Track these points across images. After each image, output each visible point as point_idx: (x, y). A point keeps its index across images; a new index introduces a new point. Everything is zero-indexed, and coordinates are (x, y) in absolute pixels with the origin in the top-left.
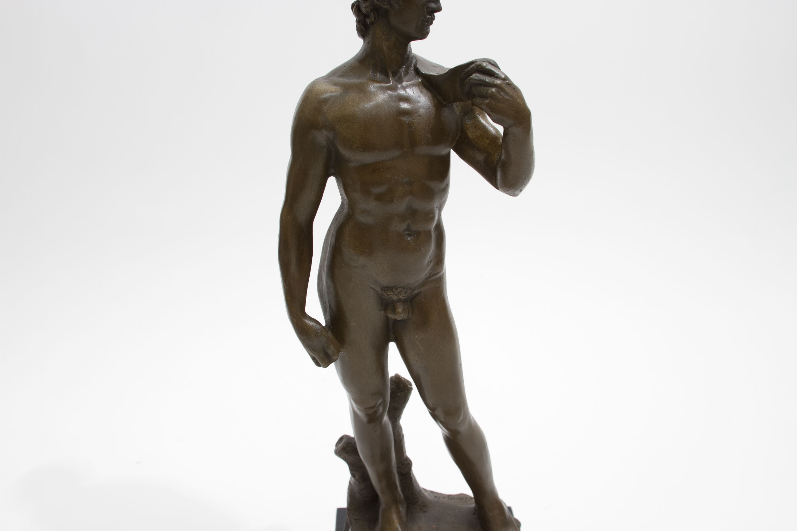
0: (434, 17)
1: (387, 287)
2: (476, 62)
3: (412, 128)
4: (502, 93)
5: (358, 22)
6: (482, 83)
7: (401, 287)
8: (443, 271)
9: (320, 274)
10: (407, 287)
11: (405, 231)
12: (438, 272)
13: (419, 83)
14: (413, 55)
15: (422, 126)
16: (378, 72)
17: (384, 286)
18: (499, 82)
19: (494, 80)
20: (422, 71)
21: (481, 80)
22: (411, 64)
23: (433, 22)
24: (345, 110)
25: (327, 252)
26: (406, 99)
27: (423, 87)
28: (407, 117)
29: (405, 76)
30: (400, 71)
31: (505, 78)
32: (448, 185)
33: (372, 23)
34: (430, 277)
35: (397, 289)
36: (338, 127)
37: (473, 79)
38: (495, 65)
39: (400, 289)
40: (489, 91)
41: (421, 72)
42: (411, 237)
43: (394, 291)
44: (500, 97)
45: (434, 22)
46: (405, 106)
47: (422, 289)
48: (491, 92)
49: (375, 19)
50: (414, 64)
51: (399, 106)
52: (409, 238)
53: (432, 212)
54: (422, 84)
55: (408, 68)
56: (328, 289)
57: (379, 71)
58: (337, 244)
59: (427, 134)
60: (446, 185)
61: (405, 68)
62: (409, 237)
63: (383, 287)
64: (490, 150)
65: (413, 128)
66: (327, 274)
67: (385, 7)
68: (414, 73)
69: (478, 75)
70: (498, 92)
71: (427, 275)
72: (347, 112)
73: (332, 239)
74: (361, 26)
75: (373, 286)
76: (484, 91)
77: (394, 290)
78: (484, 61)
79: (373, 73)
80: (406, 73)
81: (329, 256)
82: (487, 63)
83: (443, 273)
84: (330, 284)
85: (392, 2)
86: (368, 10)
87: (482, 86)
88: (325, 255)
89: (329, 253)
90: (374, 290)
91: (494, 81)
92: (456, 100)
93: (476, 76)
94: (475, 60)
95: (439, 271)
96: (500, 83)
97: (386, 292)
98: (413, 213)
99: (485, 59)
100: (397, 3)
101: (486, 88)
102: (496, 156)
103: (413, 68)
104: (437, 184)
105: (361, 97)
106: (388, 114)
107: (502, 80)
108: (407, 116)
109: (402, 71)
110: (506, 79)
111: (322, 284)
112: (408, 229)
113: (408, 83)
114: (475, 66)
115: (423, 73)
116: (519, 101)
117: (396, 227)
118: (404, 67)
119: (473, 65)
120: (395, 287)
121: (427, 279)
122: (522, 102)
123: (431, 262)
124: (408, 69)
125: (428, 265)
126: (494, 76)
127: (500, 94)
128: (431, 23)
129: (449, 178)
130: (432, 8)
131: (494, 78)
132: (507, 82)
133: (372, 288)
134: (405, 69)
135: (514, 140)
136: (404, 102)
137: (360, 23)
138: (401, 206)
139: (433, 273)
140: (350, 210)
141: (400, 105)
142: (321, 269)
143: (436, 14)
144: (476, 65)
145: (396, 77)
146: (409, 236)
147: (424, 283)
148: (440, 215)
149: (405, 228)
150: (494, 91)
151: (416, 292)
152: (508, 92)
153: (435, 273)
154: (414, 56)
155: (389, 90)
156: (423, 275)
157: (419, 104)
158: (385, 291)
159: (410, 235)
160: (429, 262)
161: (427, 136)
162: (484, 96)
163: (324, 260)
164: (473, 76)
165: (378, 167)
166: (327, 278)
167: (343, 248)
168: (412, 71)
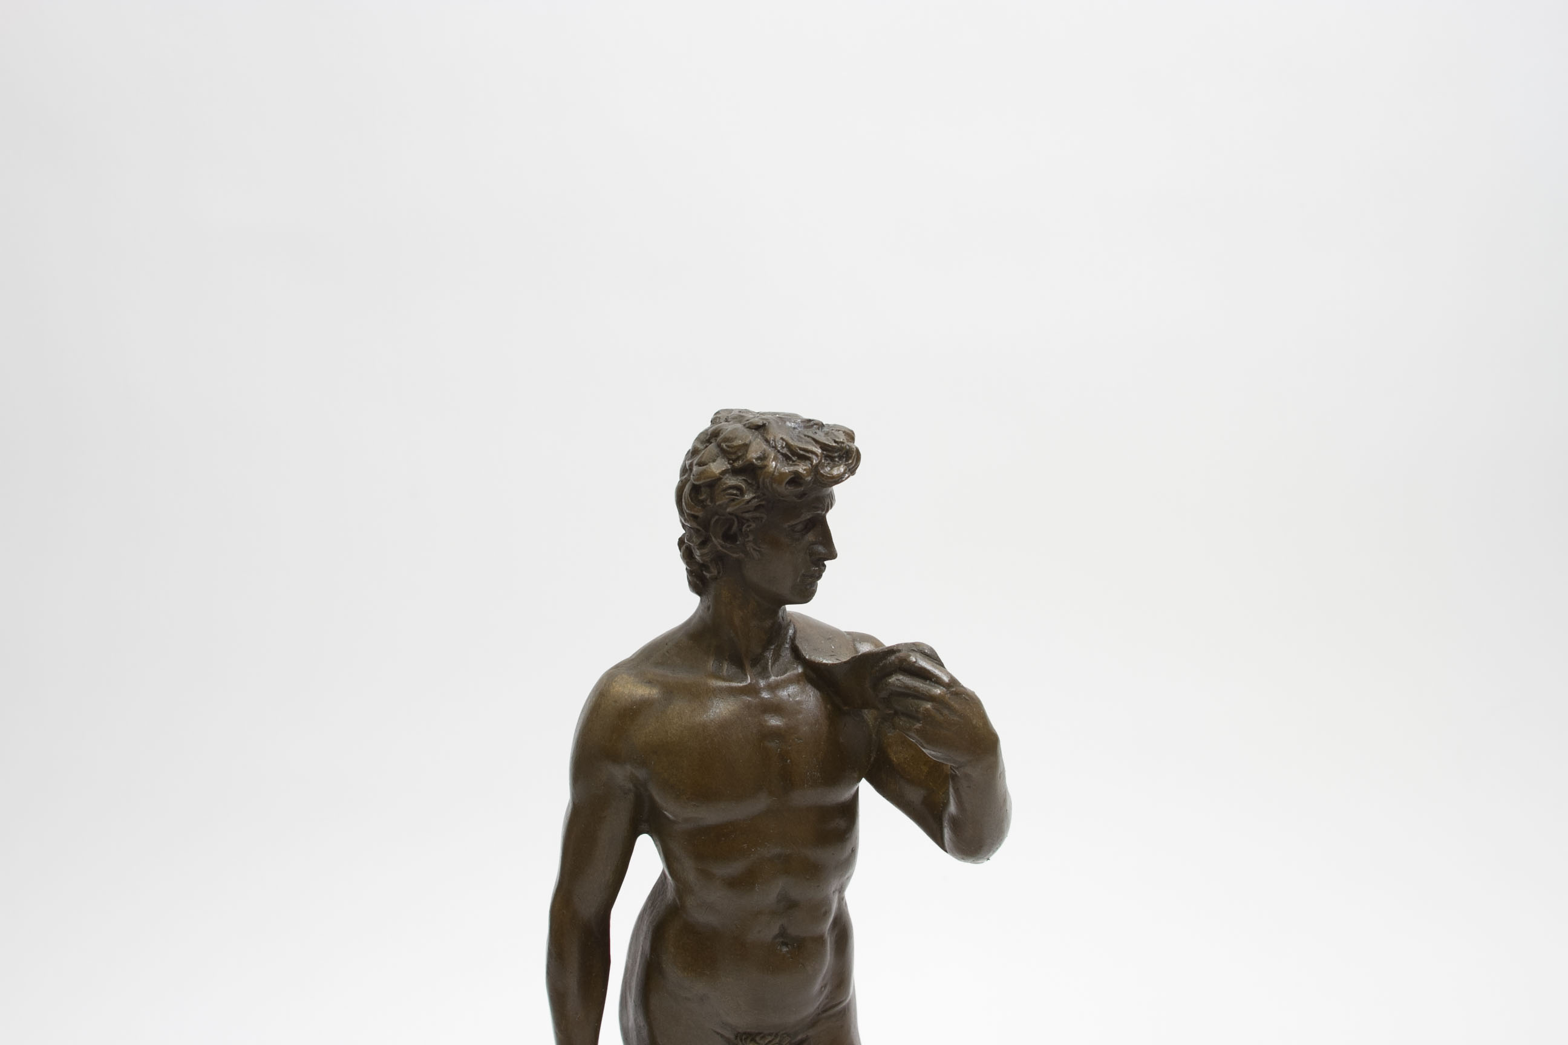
0: (823, 568)
1: (745, 1033)
2: (899, 651)
3: (786, 762)
4: (946, 712)
5: (690, 573)
6: (908, 691)
7: (770, 1034)
8: (849, 998)
9: (624, 995)
10: (782, 1032)
11: (775, 937)
12: (839, 1001)
13: (799, 675)
14: (789, 618)
15: (805, 757)
16: (726, 660)
17: (740, 1031)
18: (938, 691)
19: (929, 687)
20: (803, 653)
21: (907, 687)
22: (786, 639)
23: (821, 575)
24: (667, 732)
25: (636, 962)
26: (776, 708)
27: (806, 682)
28: (778, 742)
29: (773, 664)
30: (764, 656)
31: (951, 682)
32: (854, 851)
33: (715, 579)
34: (825, 1011)
35: (763, 1037)
36: (653, 763)
37: (893, 685)
38: (933, 657)
39: (770, 1038)
40: (921, 709)
41: (803, 655)
42: (787, 947)
43: (759, 1042)
44: (942, 718)
45: (824, 574)
46: (774, 722)
47: (811, 1033)
48: (925, 711)
49: (719, 573)
50: (790, 636)
51: (764, 724)
52: (785, 949)
53: (825, 903)
54: (804, 677)
55: (779, 648)
56: (639, 1033)
57: (727, 658)
58: (653, 957)
59: (814, 771)
60: (850, 852)
61: (774, 649)
62: (784, 947)
63: (739, 1033)
64: (931, 784)
65: (789, 761)
66: (636, 1006)
67: (735, 555)
68: (791, 655)
69: (901, 677)
70: (938, 710)
71: (820, 1008)
72: (670, 737)
73: (645, 944)
74: (695, 580)
75: (719, 1031)
76: (912, 707)
77: (758, 1039)
78: (913, 648)
79: (716, 662)
80: (777, 657)
81: (639, 973)
82: (918, 655)
83: (850, 1000)
84: (642, 1024)
85: (748, 549)
86: (707, 558)
87: (910, 698)
88: (633, 965)
89: (639, 968)
90: (722, 1036)
91: (929, 690)
92: (866, 705)
93: (899, 680)
94: (898, 645)
95: (842, 1000)
96: (940, 694)
97: (743, 1042)
98: (789, 905)
99: (914, 644)
100: (757, 551)
101: (916, 701)
102: (941, 793)
103: (787, 646)
104: (833, 854)
105: (695, 709)
106: (743, 740)
107: (944, 687)
108: (778, 740)
109: (769, 655)
110: (953, 682)
111: (628, 1017)
112: (783, 933)
113: (779, 677)
114: (897, 660)
115: (807, 657)
116: (976, 723)
117: (759, 932)
118: (773, 647)
119: (893, 657)
120: (759, 1034)
121: (819, 1014)
122: (981, 724)
123: (825, 986)
124: (779, 650)
125: (821, 992)
126: (931, 680)
127: (942, 714)
128: (819, 577)
129: (857, 838)
130: (820, 554)
131: (929, 685)
132: (954, 689)
133: (718, 1033)
134: (773, 652)
135: (970, 787)
136: (773, 715)
137: (694, 574)
138: (768, 894)
139: (830, 1004)
140: (677, 899)
141: (766, 721)
142: (626, 989)
143: (826, 563)
144: (897, 658)
145: (758, 666)
146: (783, 945)
147: (814, 1022)
148: (841, 899)
149: (777, 932)
150: (931, 709)
151: (799, 1037)
152: (955, 709)
153: (834, 1003)
154: (790, 621)
155: (745, 694)
156: (811, 1009)
157: (800, 717)
158: (741, 1040)
159: (786, 944)
160: (822, 988)
161: (814, 776)
162: (912, 717)
163: (632, 974)
164: (893, 679)
165: (725, 831)
166: (636, 1012)
167: (664, 966)
168: (786, 653)
